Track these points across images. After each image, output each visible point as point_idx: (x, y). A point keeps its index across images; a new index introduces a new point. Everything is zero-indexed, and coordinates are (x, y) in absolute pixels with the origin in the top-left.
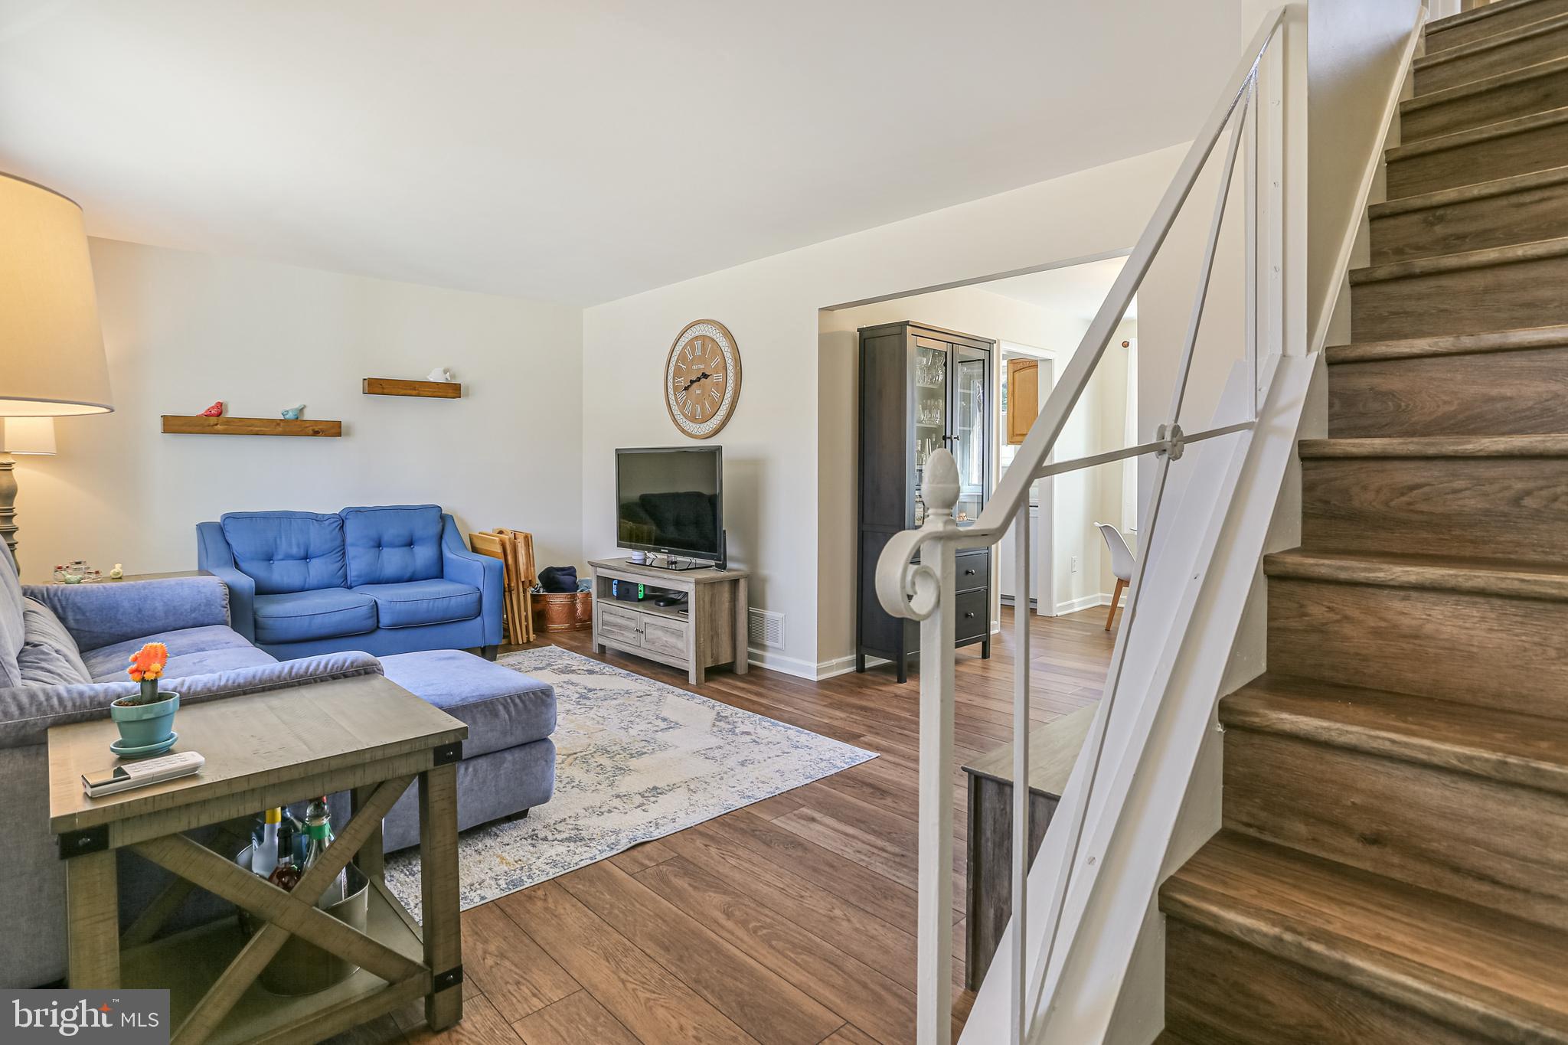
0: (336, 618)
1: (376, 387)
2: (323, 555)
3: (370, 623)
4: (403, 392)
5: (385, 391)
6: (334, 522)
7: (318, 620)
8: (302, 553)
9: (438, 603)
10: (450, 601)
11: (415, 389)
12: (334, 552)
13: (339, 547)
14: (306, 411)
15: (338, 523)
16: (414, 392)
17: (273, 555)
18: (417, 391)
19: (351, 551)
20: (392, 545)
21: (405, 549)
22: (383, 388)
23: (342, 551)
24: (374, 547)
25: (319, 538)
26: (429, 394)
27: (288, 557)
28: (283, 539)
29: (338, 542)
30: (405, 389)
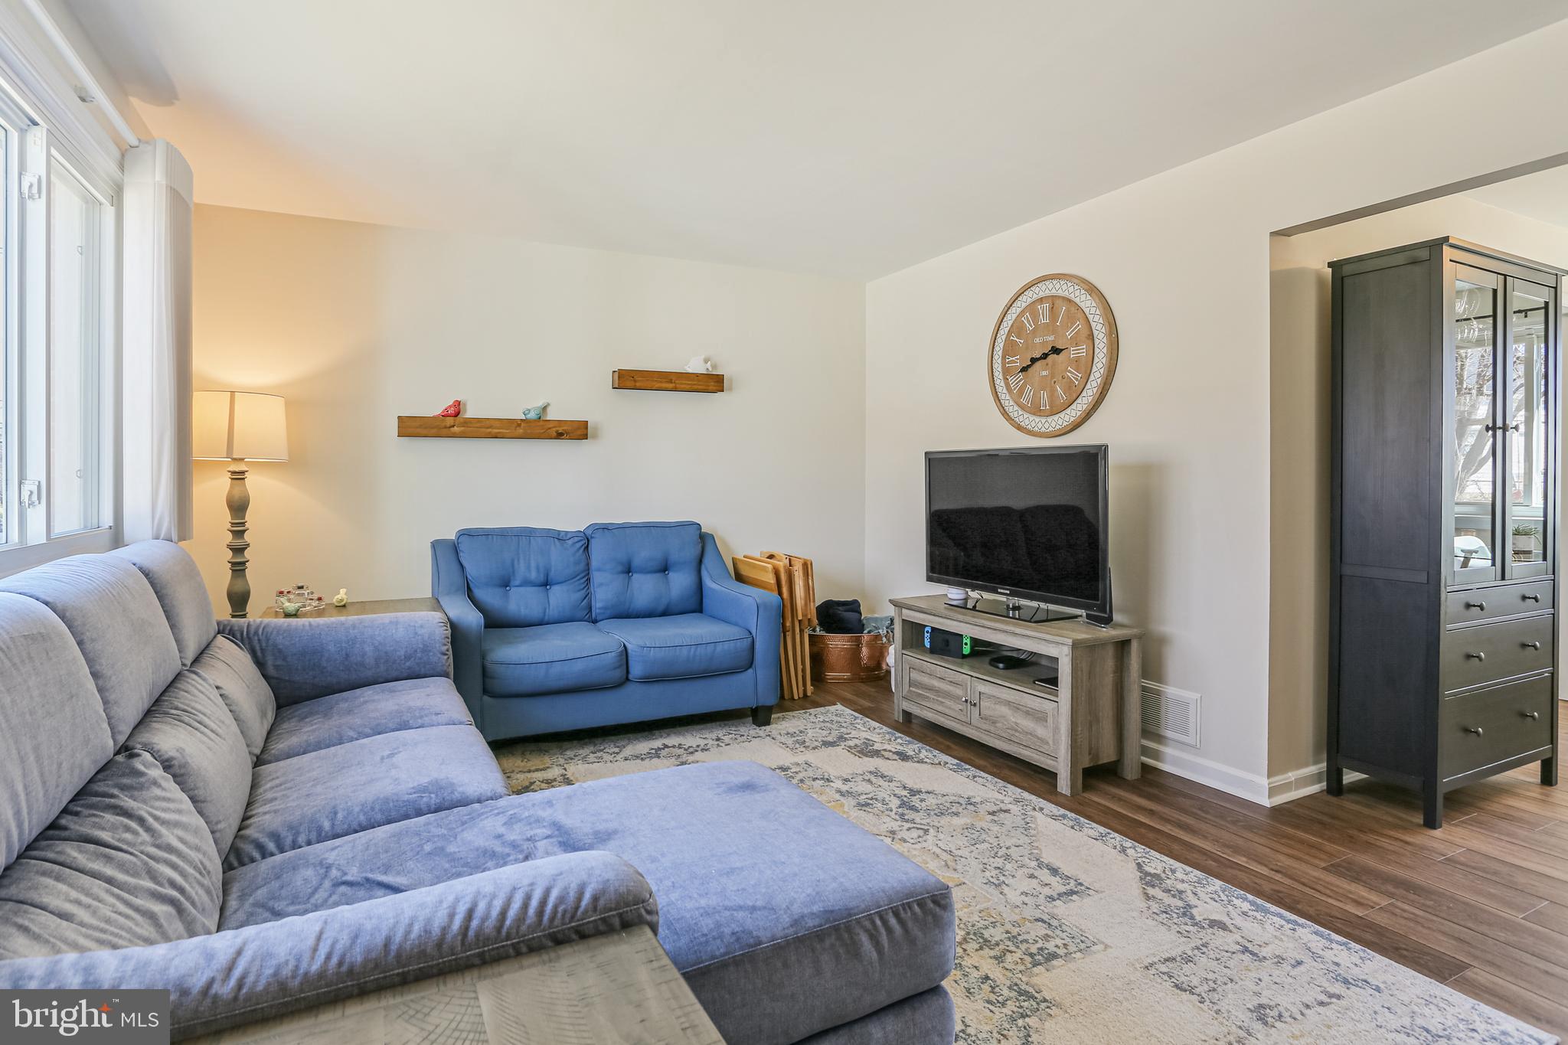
0: (578, 666)
1: (628, 380)
2: (566, 581)
3: (618, 674)
4: (658, 385)
5: (638, 384)
6: (579, 541)
7: (556, 669)
8: (542, 578)
9: (701, 650)
10: (715, 647)
11: (671, 381)
12: (578, 578)
13: (584, 571)
14: (549, 409)
15: (583, 542)
16: (671, 386)
17: (509, 581)
18: (674, 385)
19: (597, 577)
20: (644, 571)
21: (658, 575)
22: (635, 381)
23: (586, 575)
24: (623, 572)
25: (560, 560)
26: (688, 387)
27: (526, 583)
28: (522, 561)
29: (582, 566)
30: (661, 382)
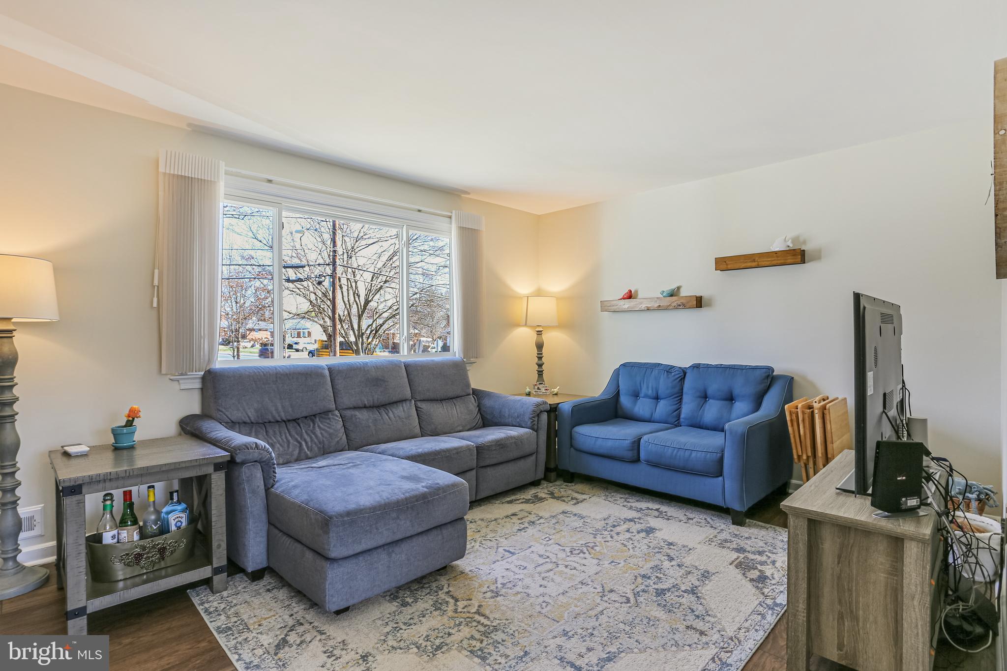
1: (724, 264)
2: (665, 398)
4: (743, 265)
5: (729, 267)
6: (679, 374)
8: (654, 394)
11: (754, 261)
12: (672, 397)
13: (678, 393)
15: (681, 375)
16: (754, 264)
17: (639, 393)
18: (756, 263)
19: (686, 398)
20: (714, 398)
21: (726, 402)
22: (727, 265)
23: (679, 396)
24: (700, 397)
25: (664, 385)
26: (768, 263)
27: (646, 396)
28: (645, 383)
29: (677, 389)
30: (746, 262)
